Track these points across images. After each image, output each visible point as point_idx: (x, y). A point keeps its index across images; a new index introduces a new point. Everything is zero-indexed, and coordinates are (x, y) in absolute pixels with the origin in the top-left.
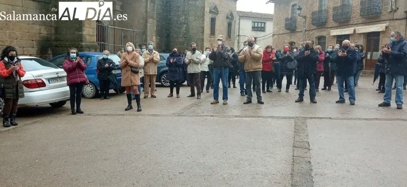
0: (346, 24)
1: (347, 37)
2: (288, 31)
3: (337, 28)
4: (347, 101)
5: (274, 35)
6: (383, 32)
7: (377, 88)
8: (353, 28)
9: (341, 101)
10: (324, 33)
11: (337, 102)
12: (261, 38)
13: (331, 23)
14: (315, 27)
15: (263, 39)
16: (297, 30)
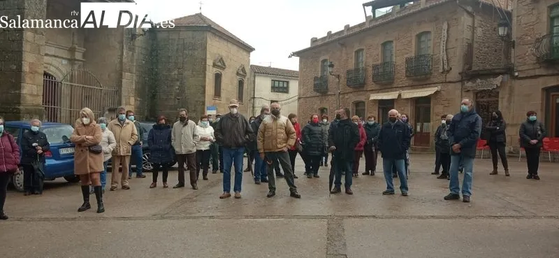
0: (390, 87)
1: (390, 104)
2: (318, 94)
3: (378, 91)
5: (299, 98)
8: (398, 92)
9: (390, 191)
10: (362, 98)
11: (385, 193)
13: (371, 84)
14: (351, 90)
15: (285, 104)
16: (329, 93)
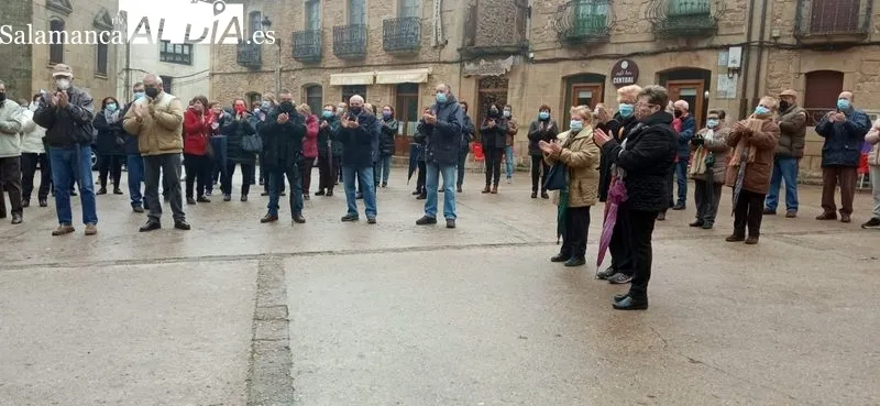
0: (360, 64)
1: (360, 89)
2: (245, 70)
3: (343, 69)
4: (362, 216)
5: (213, 75)
6: (424, 84)
7: (415, 190)
8: (372, 73)
9: (352, 216)
10: (317, 79)
11: (344, 219)
12: (183, 80)
13: (331, 59)
14: (300, 65)
15: (188, 82)
16: (264, 68)
